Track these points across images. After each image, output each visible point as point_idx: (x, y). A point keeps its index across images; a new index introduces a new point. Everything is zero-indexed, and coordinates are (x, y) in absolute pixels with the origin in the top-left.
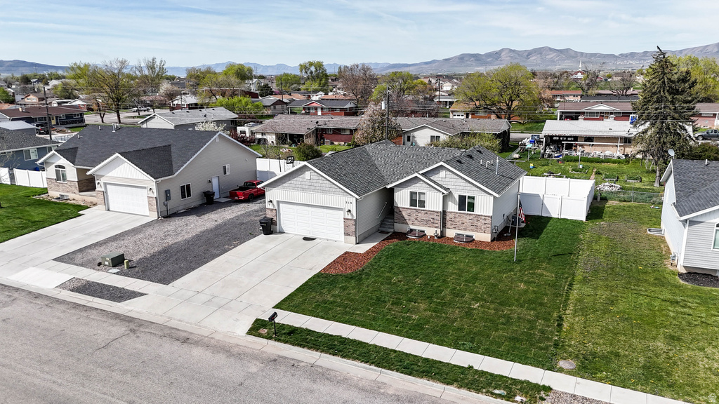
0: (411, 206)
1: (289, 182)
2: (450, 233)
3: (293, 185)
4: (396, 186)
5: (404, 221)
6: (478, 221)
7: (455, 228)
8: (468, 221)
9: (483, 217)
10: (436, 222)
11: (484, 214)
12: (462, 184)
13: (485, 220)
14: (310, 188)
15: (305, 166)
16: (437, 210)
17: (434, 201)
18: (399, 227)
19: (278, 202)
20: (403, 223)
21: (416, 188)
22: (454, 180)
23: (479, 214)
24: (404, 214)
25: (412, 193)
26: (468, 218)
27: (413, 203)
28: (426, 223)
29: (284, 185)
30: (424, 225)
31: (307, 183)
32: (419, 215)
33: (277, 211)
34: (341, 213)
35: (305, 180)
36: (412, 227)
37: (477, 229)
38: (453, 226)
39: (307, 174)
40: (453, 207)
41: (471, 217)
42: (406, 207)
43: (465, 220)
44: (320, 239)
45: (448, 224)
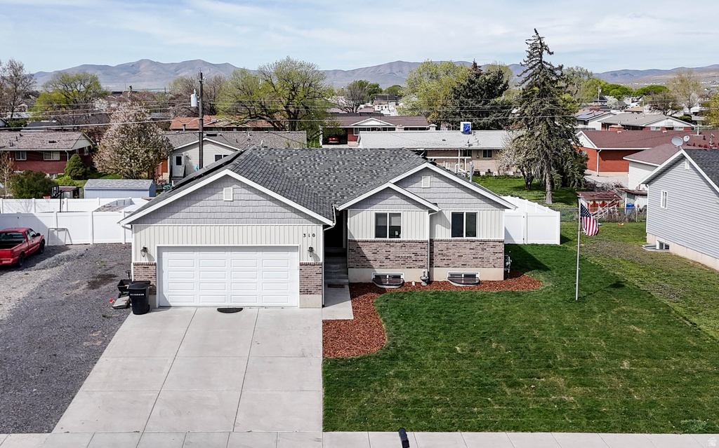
0: (376, 236)
1: (187, 210)
2: (441, 275)
3: (196, 215)
4: (351, 207)
5: (364, 263)
6: (483, 249)
7: (448, 265)
8: (468, 251)
9: (491, 244)
10: (420, 258)
11: (492, 239)
12: (457, 195)
13: (494, 247)
14: (234, 216)
15: (227, 176)
16: (422, 239)
17: (415, 227)
18: (357, 275)
19: (160, 250)
20: (363, 267)
21: (386, 207)
22: (445, 190)
23: (485, 238)
24: (366, 251)
25: (378, 216)
26: (468, 246)
27: (380, 231)
28: (405, 262)
29: (176, 215)
30: (399, 266)
31: (225, 209)
32: (392, 249)
33: (156, 267)
34: (296, 254)
35: (221, 203)
36: (380, 272)
37: (483, 262)
38: (445, 262)
39: (227, 193)
40: (444, 233)
41: (473, 245)
42: (369, 239)
43: (462, 251)
44: (250, 307)
45: (437, 261)
